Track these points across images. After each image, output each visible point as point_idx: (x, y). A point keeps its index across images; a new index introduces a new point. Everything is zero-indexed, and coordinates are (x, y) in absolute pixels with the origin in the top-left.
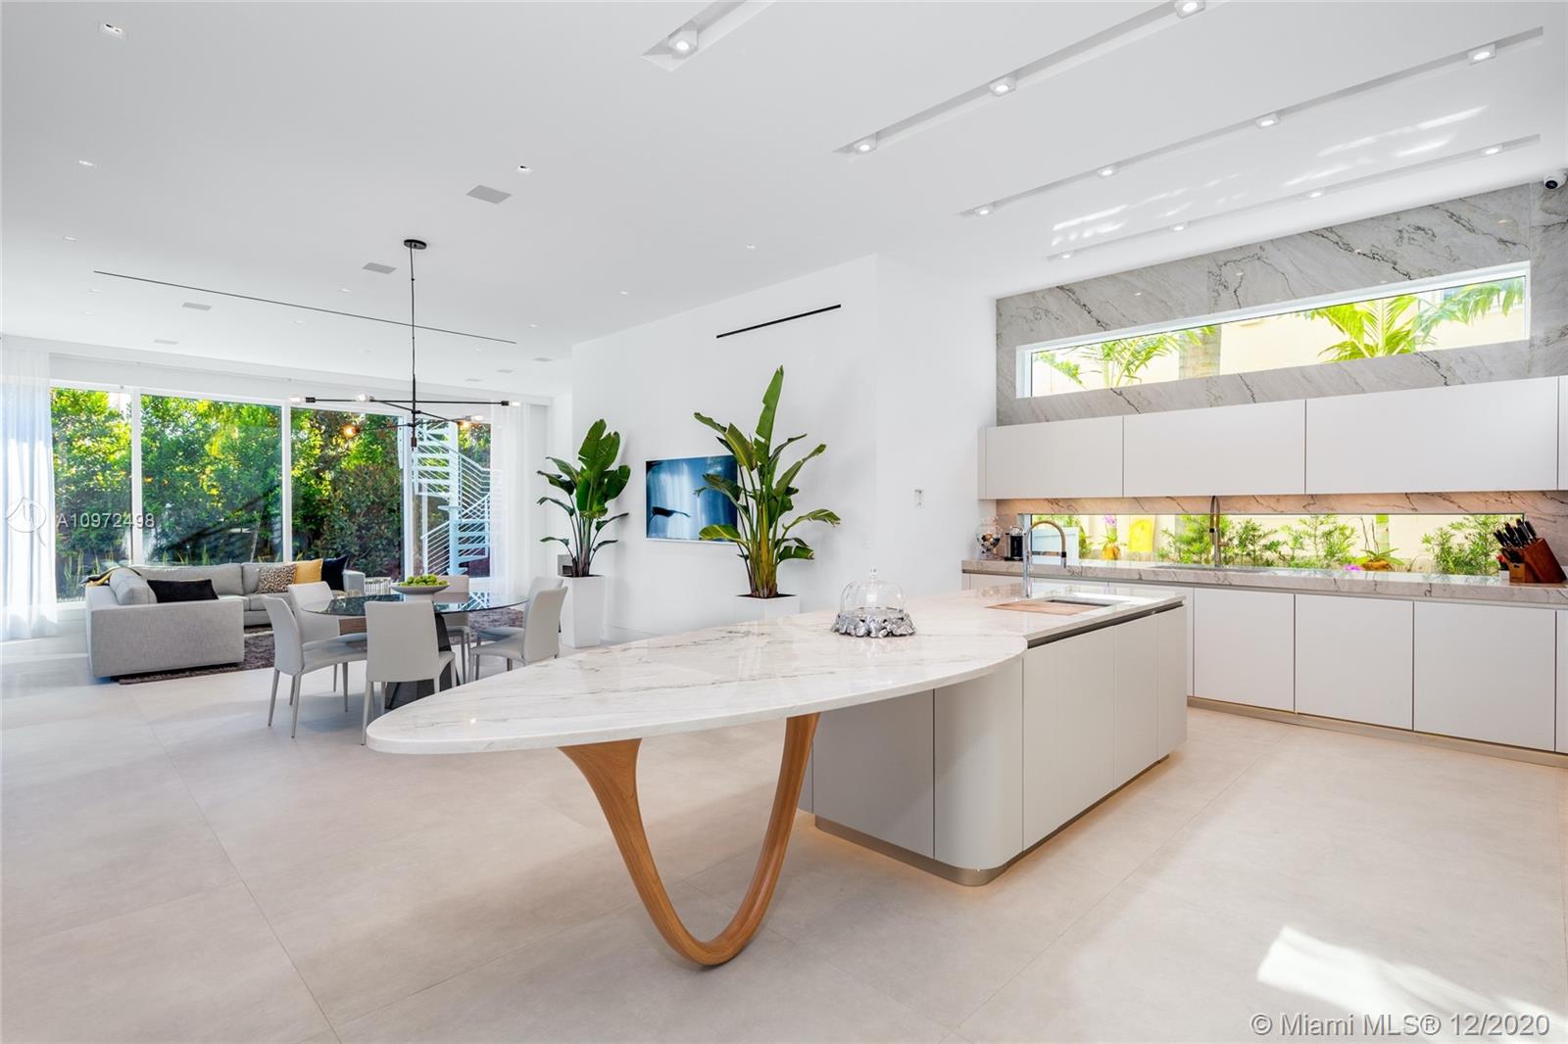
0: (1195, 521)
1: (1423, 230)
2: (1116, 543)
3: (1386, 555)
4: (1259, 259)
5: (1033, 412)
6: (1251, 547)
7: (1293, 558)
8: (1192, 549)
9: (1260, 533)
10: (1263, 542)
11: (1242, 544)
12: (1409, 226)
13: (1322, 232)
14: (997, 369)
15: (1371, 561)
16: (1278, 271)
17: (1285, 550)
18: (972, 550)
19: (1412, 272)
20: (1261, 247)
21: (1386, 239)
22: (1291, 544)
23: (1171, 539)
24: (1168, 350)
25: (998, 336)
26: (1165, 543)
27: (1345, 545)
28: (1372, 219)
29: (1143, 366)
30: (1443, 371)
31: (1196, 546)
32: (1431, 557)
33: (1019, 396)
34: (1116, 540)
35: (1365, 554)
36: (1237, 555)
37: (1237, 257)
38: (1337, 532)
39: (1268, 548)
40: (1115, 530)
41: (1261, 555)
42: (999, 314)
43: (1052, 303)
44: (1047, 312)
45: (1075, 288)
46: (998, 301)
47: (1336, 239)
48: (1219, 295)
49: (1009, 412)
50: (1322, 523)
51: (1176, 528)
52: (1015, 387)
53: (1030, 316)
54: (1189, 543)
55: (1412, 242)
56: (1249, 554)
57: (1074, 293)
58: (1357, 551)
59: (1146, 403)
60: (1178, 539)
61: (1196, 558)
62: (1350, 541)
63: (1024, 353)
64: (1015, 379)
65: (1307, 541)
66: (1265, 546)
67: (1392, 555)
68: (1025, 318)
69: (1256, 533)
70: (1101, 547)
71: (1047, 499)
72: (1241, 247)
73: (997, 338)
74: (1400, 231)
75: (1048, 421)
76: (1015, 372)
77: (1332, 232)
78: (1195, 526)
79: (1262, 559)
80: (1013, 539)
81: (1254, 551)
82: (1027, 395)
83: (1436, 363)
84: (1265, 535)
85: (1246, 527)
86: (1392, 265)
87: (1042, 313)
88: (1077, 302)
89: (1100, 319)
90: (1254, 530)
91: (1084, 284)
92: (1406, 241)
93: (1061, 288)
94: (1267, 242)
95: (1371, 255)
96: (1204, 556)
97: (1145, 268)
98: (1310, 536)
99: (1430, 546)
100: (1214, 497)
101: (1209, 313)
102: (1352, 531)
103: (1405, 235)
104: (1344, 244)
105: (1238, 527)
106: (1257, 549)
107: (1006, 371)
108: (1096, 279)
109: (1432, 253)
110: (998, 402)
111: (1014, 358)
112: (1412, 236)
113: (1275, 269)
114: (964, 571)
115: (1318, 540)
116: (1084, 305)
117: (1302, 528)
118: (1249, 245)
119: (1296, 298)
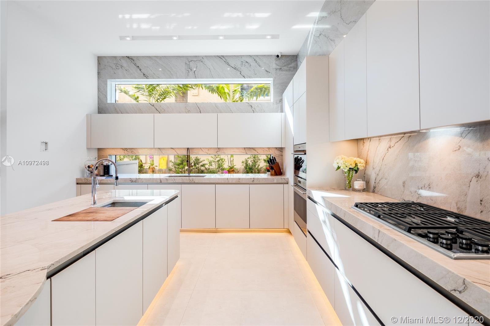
0: (180, 157)
1: (248, 63)
2: (153, 166)
3: (233, 167)
4: (202, 62)
5: (116, 109)
6: (197, 166)
7: (209, 169)
8: (180, 167)
9: (200, 161)
10: (201, 164)
11: (195, 165)
12: (244, 61)
13: (221, 57)
14: (98, 89)
15: (230, 169)
16: (208, 68)
17: (207, 166)
18: (83, 172)
19: (245, 76)
20: (202, 58)
21: (238, 64)
22: (209, 164)
23: (173, 164)
24: (171, 96)
25: (99, 73)
26: (171, 165)
27: (223, 164)
28: (235, 56)
29: (163, 101)
30: (253, 109)
31: (181, 166)
32: (244, 167)
33: (109, 102)
34: (153, 164)
35: (228, 167)
36: (193, 168)
37: (195, 60)
38: (221, 160)
39: (202, 166)
40: (153, 161)
41: (200, 168)
42: (99, 64)
43: (124, 63)
44: (122, 66)
45: (134, 59)
46: (98, 57)
47: (225, 60)
48: (189, 72)
49: (103, 108)
50: (217, 158)
51: (174, 160)
52: (107, 98)
53: (114, 67)
54: (178, 165)
55: (245, 66)
56: (197, 168)
57: (134, 61)
58: (226, 166)
59: (163, 110)
60: (175, 164)
61: (181, 170)
62: (224, 163)
63: (111, 84)
64: (107, 94)
65: (213, 163)
66: (201, 165)
67: (235, 167)
68: (112, 67)
69: (199, 161)
70: (148, 167)
71: (122, 148)
72: (196, 56)
73: (98, 74)
74: (242, 62)
75: (122, 113)
76: (107, 90)
77: (224, 57)
78: (180, 159)
79: (200, 170)
80: (105, 166)
81: (198, 167)
82: (113, 102)
83: (251, 106)
84: (201, 162)
85: (196, 159)
86: (240, 73)
87: (120, 67)
88: (135, 64)
89: (145, 74)
90: (198, 160)
91: (138, 58)
92: (243, 65)
93: (128, 57)
94: (204, 56)
95: (234, 68)
96: (183, 169)
97: (162, 56)
98: (214, 162)
99: (243, 164)
100: (188, 148)
101: (186, 79)
102: (224, 160)
103: (243, 63)
104: (227, 62)
105: (194, 159)
106: (199, 166)
107: (102, 90)
108: (143, 57)
109: (250, 71)
110: (98, 104)
111: (106, 84)
112: (245, 64)
113: (207, 67)
114: (77, 184)
115: (216, 163)
116: (138, 67)
117: (212, 159)
118: (198, 56)
119: (213, 78)
